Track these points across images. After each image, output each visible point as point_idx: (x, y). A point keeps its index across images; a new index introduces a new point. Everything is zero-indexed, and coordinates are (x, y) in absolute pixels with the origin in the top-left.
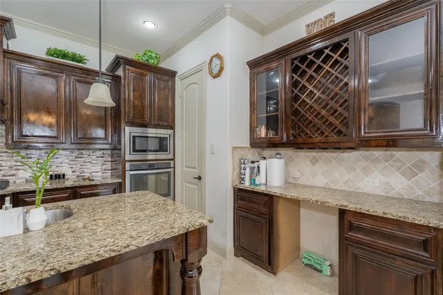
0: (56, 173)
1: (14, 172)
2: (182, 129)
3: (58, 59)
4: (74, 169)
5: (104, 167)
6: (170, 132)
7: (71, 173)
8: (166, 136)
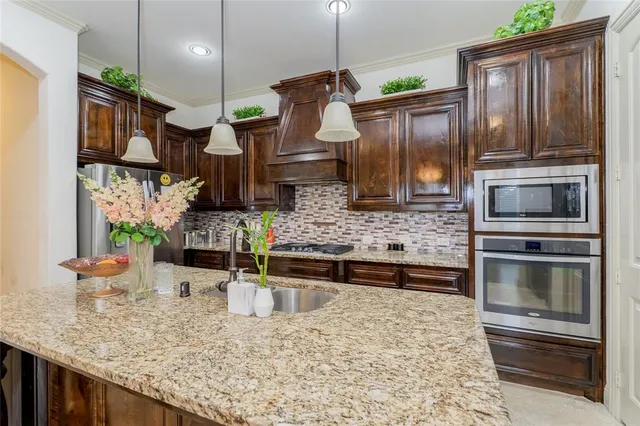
0: (395, 242)
1: (359, 237)
2: (624, 157)
3: (391, 95)
4: (414, 239)
5: (455, 240)
6: (593, 169)
7: (411, 244)
8: (578, 180)
